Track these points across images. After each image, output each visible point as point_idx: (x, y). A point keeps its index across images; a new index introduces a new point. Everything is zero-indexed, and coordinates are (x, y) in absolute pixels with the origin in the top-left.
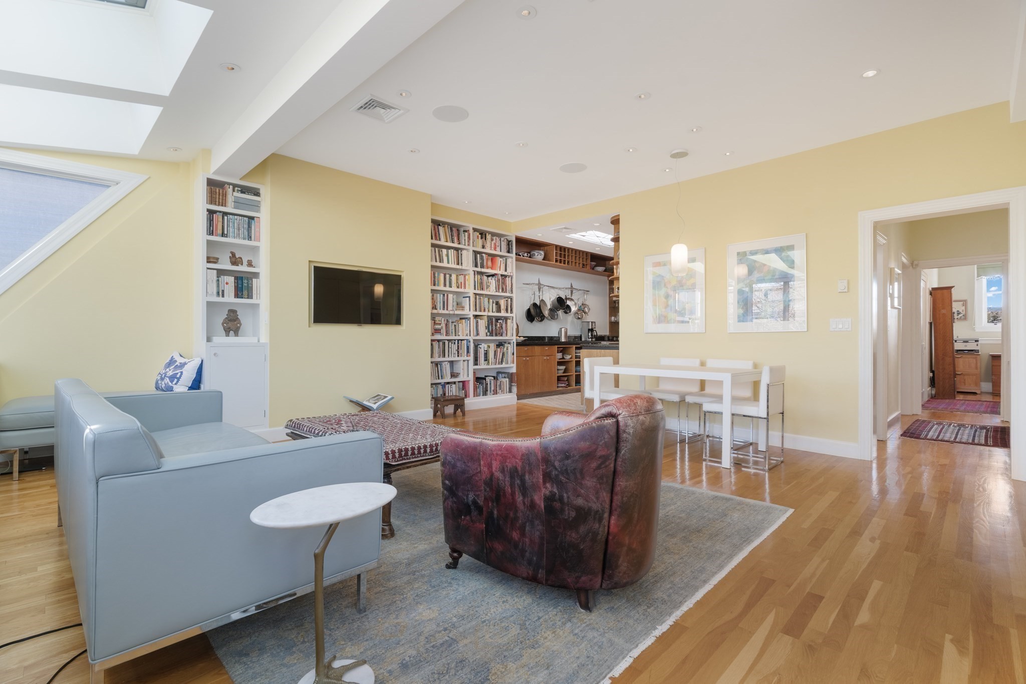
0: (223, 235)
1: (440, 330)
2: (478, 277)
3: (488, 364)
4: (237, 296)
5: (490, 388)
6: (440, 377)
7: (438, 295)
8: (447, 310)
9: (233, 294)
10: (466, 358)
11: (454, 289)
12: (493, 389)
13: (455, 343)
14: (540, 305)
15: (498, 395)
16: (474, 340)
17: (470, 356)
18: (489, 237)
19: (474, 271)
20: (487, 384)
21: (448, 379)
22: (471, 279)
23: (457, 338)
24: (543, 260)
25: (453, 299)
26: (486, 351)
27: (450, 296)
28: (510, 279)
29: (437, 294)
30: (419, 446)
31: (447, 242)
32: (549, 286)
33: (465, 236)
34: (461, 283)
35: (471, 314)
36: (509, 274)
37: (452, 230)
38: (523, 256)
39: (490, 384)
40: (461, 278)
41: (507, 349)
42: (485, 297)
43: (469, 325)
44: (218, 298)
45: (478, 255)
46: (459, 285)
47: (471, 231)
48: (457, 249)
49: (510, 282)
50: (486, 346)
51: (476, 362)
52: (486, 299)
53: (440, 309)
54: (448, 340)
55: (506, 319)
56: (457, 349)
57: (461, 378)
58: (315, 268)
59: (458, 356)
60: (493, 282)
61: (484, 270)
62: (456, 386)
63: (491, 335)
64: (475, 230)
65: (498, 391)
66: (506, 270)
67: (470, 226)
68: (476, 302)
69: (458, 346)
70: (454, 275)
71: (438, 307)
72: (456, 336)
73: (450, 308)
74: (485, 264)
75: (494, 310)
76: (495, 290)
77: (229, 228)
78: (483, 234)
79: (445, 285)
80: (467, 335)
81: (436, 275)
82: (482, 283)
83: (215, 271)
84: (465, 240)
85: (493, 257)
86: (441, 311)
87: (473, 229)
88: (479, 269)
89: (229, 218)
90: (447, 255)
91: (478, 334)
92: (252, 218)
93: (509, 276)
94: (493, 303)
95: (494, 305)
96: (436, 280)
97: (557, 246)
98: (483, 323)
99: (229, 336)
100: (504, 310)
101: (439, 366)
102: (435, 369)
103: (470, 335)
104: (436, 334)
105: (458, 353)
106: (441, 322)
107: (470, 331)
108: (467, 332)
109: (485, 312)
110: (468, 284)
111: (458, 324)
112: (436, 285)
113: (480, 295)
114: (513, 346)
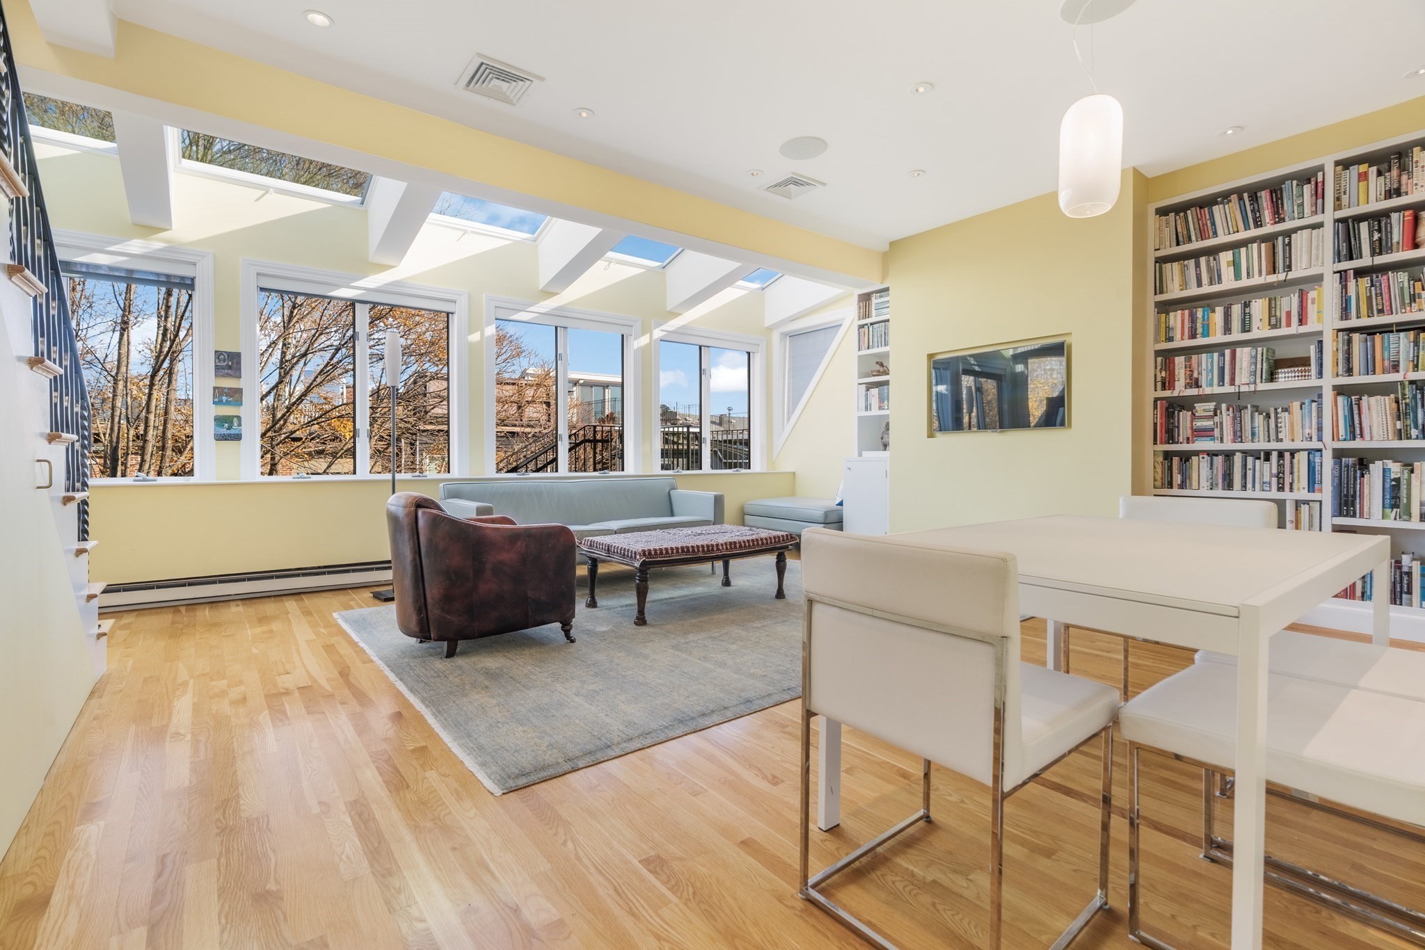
0: (869, 347)
1: (1213, 430)
2: (1359, 286)
3: (1404, 517)
4: (880, 408)
7: (1204, 355)
8: (1232, 382)
9: (877, 407)
10: (1303, 494)
11: (1260, 332)
13: (1267, 459)
16: (1335, 450)
17: (1321, 491)
19: (1343, 272)
22: (1326, 295)
23: (1274, 445)
25: (1254, 357)
26: (1398, 480)
27: (1244, 353)
29: (1213, 352)
31: (1237, 232)
33: (1301, 195)
34: (1288, 313)
35: (1328, 382)
37: (1255, 201)
39: (1421, 575)
40: (1289, 302)
42: (1398, 332)
43: (1314, 414)
44: (867, 412)
45: (1364, 225)
46: (1278, 321)
47: (1329, 173)
48: (1270, 239)
50: (1395, 468)
51: (1347, 505)
52: (1402, 338)
53: (1210, 385)
54: (1245, 453)
56: (1275, 471)
58: (935, 362)
59: (1281, 489)
61: (1384, 259)
63: (1422, 435)
64: (1346, 164)
67: (1328, 162)
68: (1348, 353)
69: (1280, 466)
70: (1260, 301)
71: (1203, 381)
72: (1269, 441)
73: (1242, 378)
74: (1399, 238)
77: (874, 338)
78: (1391, 159)
79: (1227, 331)
80: (1309, 439)
81: (1200, 314)
82: (1379, 295)
83: (865, 386)
84: (1301, 205)
86: (1215, 390)
87: (1339, 163)
88: (1366, 261)
89: (874, 328)
90: (1236, 263)
91: (1355, 435)
92: (888, 321)
96: (1199, 326)
98: (1376, 408)
103: (1320, 439)
104: (1200, 439)
105: (1279, 483)
106: (1212, 413)
107: (1320, 429)
108: (1307, 431)
109: (1398, 371)
110: (1316, 311)
111: (1276, 413)
112: (1198, 336)
113: (1370, 331)
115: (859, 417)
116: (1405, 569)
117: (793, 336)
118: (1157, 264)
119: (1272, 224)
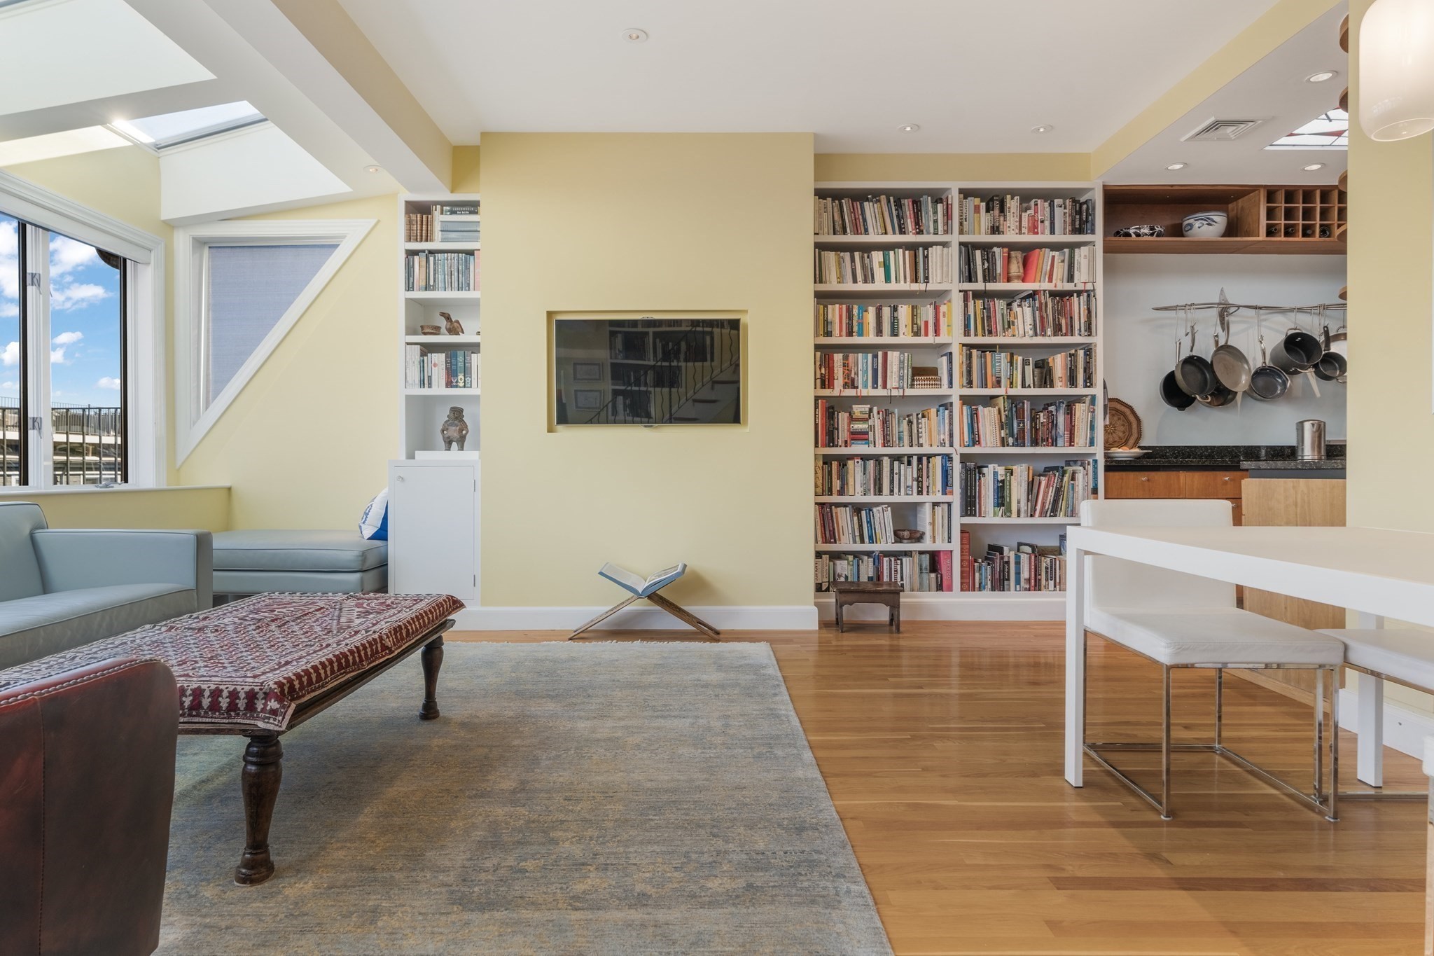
0: (427, 288)
1: (867, 433)
2: (976, 307)
3: (1008, 513)
4: (449, 384)
5: (1018, 573)
6: (866, 539)
7: (860, 355)
8: (885, 386)
9: (443, 382)
10: (939, 497)
11: (905, 337)
12: (1025, 574)
13: (909, 463)
14: (1212, 362)
15: (1044, 592)
16: (962, 455)
17: (951, 493)
18: (1012, 204)
19: (965, 292)
20: (1008, 563)
21: (886, 543)
22: (954, 310)
23: (915, 450)
24: (1223, 236)
25: (902, 362)
26: (1003, 481)
27: (893, 356)
28: (1083, 298)
29: (858, 353)
31: (886, 233)
32: (1256, 308)
33: (935, 212)
34: (926, 323)
35: (956, 393)
36: (1080, 287)
37: (899, 205)
38: (1138, 235)
39: (1018, 563)
40: (927, 313)
41: (1073, 479)
42: (1000, 352)
43: (947, 421)
44: (422, 389)
45: (978, 253)
46: (919, 329)
47: (955, 198)
48: (913, 247)
49: (1083, 307)
50: (1001, 470)
51: (970, 505)
52: (1003, 358)
53: (866, 386)
54: (890, 456)
55: (1070, 403)
56: (915, 476)
57: (927, 545)
58: (559, 323)
59: (920, 493)
60: (1024, 315)
61: (991, 286)
62: (913, 561)
63: (1019, 441)
64: (966, 193)
65: (1043, 582)
66: (1071, 278)
67: (954, 187)
68: (969, 366)
69: (920, 470)
70: (905, 307)
71: (859, 382)
72: (912, 446)
73: (893, 381)
74: (999, 270)
75: (1029, 380)
76: (1031, 332)
77: (437, 275)
78: (994, 200)
79: (879, 332)
80: (943, 444)
81: (855, 312)
82: (989, 317)
83: (418, 347)
84: (936, 222)
85: (1027, 250)
86: (869, 392)
87: (961, 191)
88: (979, 286)
89: (437, 258)
90: (886, 265)
91: (975, 441)
92: (470, 253)
93: (1079, 293)
94: (1025, 363)
95: (1029, 369)
96: (855, 323)
97: (1271, 193)
98: (989, 418)
100: (1065, 379)
101: (863, 513)
102: (852, 521)
103: (951, 445)
104: (856, 442)
105: (918, 487)
106: (867, 416)
107: (951, 435)
108: (942, 437)
109: (1000, 387)
110: (946, 325)
111: (918, 419)
112: (854, 334)
113: (983, 348)
114: (1095, 473)
115: (407, 396)
116: (1006, 559)
117: (216, 246)
118: (817, 250)
119: (913, 234)
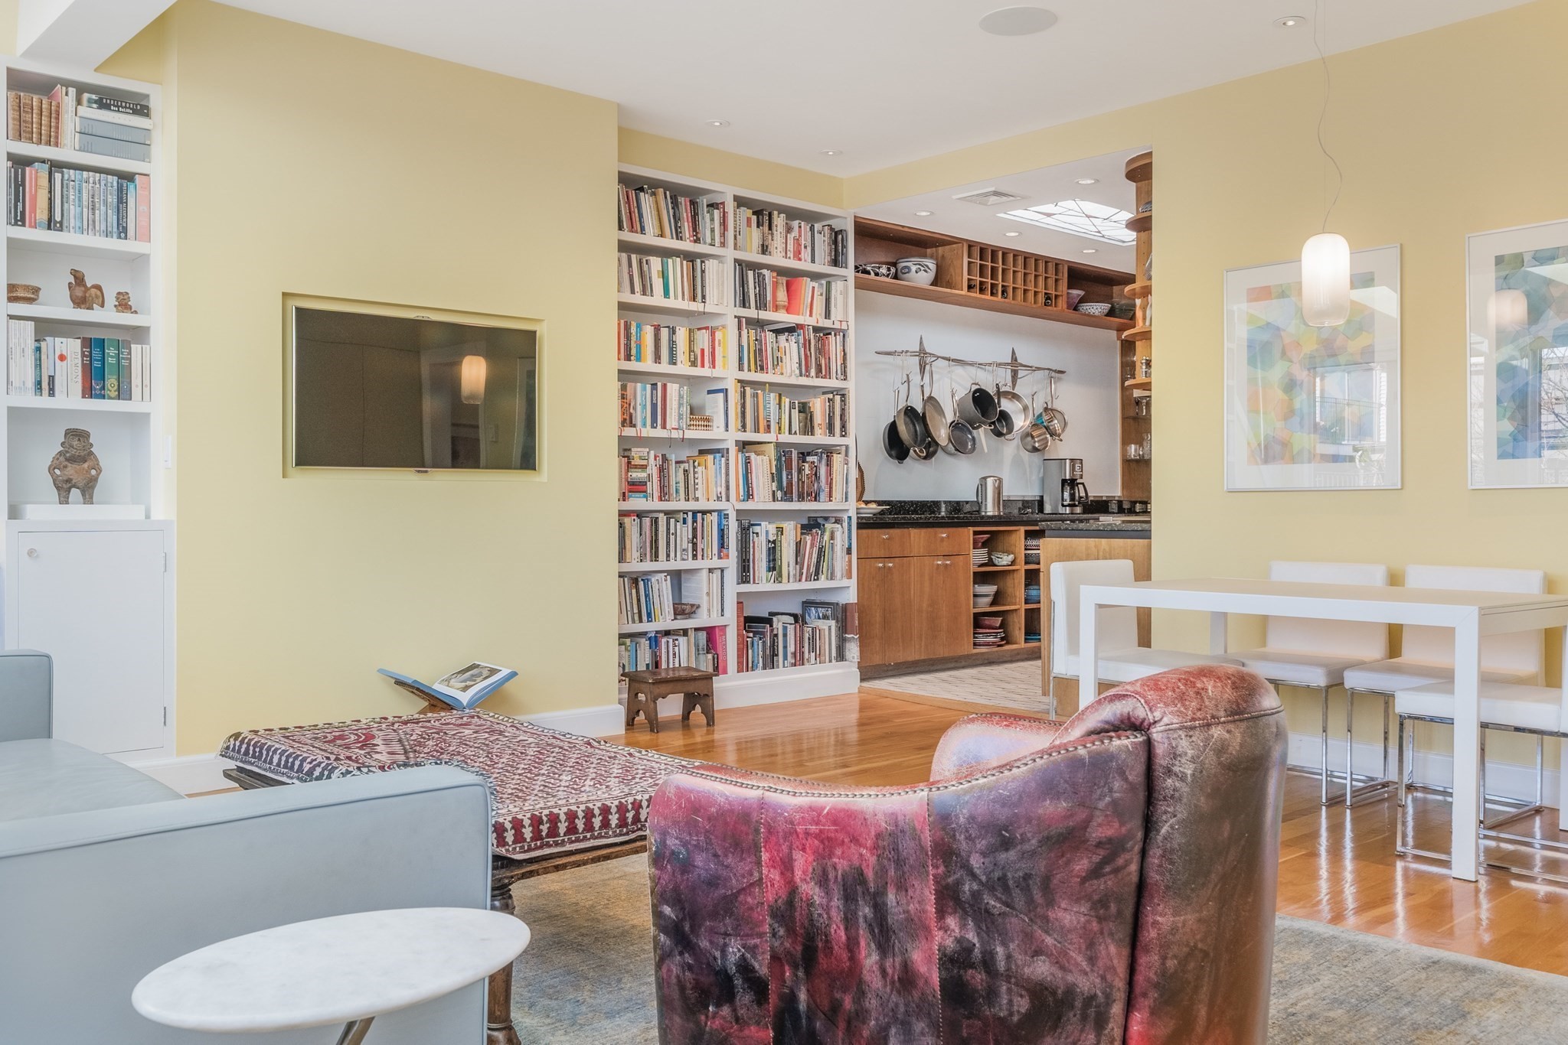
0: (51, 224)
1: (645, 484)
2: (749, 335)
3: (779, 579)
4: (89, 392)
5: (785, 647)
6: (645, 618)
7: (639, 385)
8: (664, 427)
9: (77, 386)
10: (716, 563)
11: (683, 368)
12: (791, 649)
13: (684, 523)
14: (924, 414)
15: (807, 666)
16: (738, 512)
17: (727, 556)
18: (779, 221)
19: (739, 318)
20: (776, 635)
21: (665, 621)
22: (729, 340)
23: (692, 505)
24: (932, 284)
25: (681, 397)
26: (774, 542)
27: (673, 389)
28: (839, 338)
29: (636, 382)
30: (587, 807)
31: (662, 235)
32: (948, 359)
33: (712, 220)
34: (703, 351)
35: (730, 438)
36: (837, 326)
37: (675, 204)
38: (877, 274)
39: (785, 635)
40: (703, 339)
41: (832, 537)
42: (770, 391)
43: (723, 471)
44: (39, 397)
45: (750, 274)
46: (696, 358)
47: (730, 206)
48: (690, 257)
49: (840, 348)
50: (772, 528)
51: (745, 572)
52: (773, 397)
53: (644, 425)
54: (666, 513)
55: (828, 452)
56: (690, 537)
57: (703, 619)
58: (300, 312)
59: (695, 557)
60: (790, 347)
61: (764, 315)
62: (688, 641)
63: (787, 496)
64: (741, 202)
65: (806, 655)
66: (828, 315)
67: (727, 192)
68: (743, 406)
69: (695, 530)
70: (683, 330)
71: (639, 422)
72: (688, 500)
73: (672, 422)
74: (769, 297)
75: (796, 427)
76: (797, 372)
77: (66, 205)
78: (762, 213)
79: (657, 358)
80: (719, 499)
81: (633, 330)
82: (761, 350)
83: (31, 325)
84: (713, 230)
85: (791, 277)
86: (648, 432)
87: (736, 198)
88: (752, 313)
89: (66, 177)
90: (664, 275)
91: (749, 496)
92: (128, 177)
93: (837, 331)
94: (792, 406)
95: (795, 413)
96: (633, 345)
97: (971, 245)
98: (763, 465)
99: (67, 503)
100: (825, 426)
101: (641, 584)
102: (631, 594)
103: (728, 500)
104: (634, 495)
105: (693, 550)
106: (645, 462)
107: (728, 488)
108: (719, 490)
109: (770, 432)
110: (722, 355)
111: (694, 467)
112: (632, 358)
113: (754, 384)
114: (850, 530)
115: (9, 408)
116: (775, 632)
119: (691, 241)
